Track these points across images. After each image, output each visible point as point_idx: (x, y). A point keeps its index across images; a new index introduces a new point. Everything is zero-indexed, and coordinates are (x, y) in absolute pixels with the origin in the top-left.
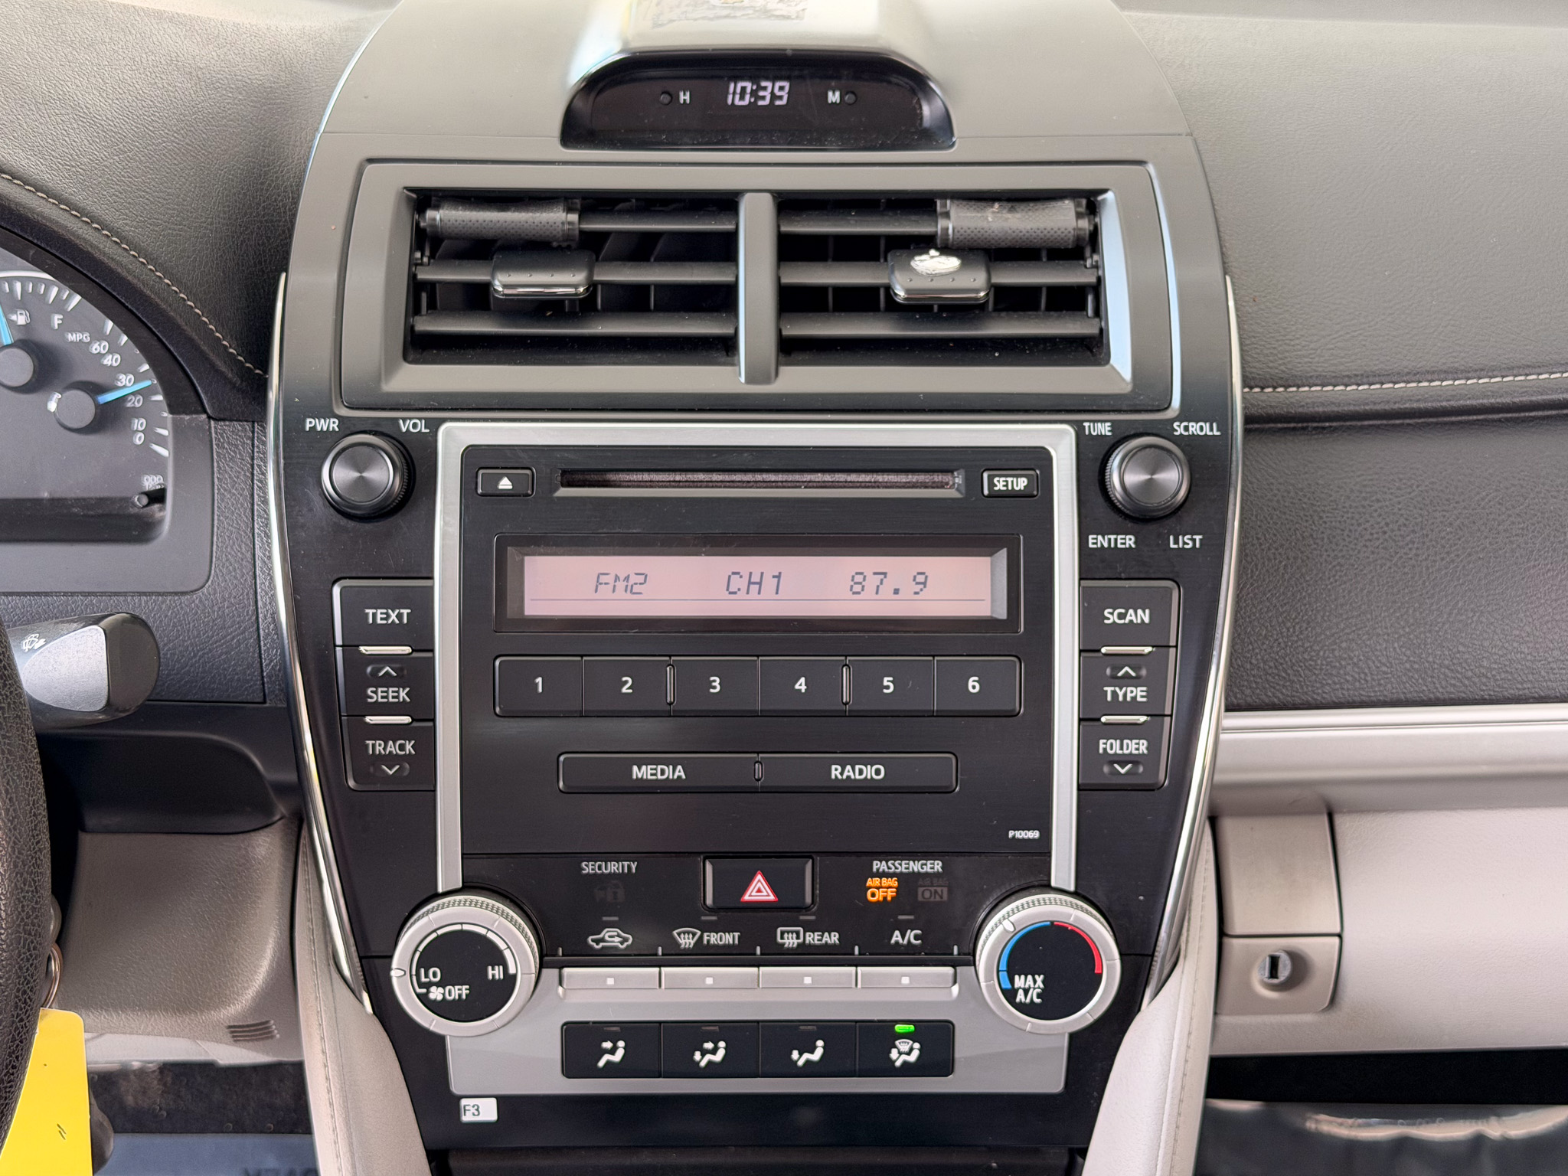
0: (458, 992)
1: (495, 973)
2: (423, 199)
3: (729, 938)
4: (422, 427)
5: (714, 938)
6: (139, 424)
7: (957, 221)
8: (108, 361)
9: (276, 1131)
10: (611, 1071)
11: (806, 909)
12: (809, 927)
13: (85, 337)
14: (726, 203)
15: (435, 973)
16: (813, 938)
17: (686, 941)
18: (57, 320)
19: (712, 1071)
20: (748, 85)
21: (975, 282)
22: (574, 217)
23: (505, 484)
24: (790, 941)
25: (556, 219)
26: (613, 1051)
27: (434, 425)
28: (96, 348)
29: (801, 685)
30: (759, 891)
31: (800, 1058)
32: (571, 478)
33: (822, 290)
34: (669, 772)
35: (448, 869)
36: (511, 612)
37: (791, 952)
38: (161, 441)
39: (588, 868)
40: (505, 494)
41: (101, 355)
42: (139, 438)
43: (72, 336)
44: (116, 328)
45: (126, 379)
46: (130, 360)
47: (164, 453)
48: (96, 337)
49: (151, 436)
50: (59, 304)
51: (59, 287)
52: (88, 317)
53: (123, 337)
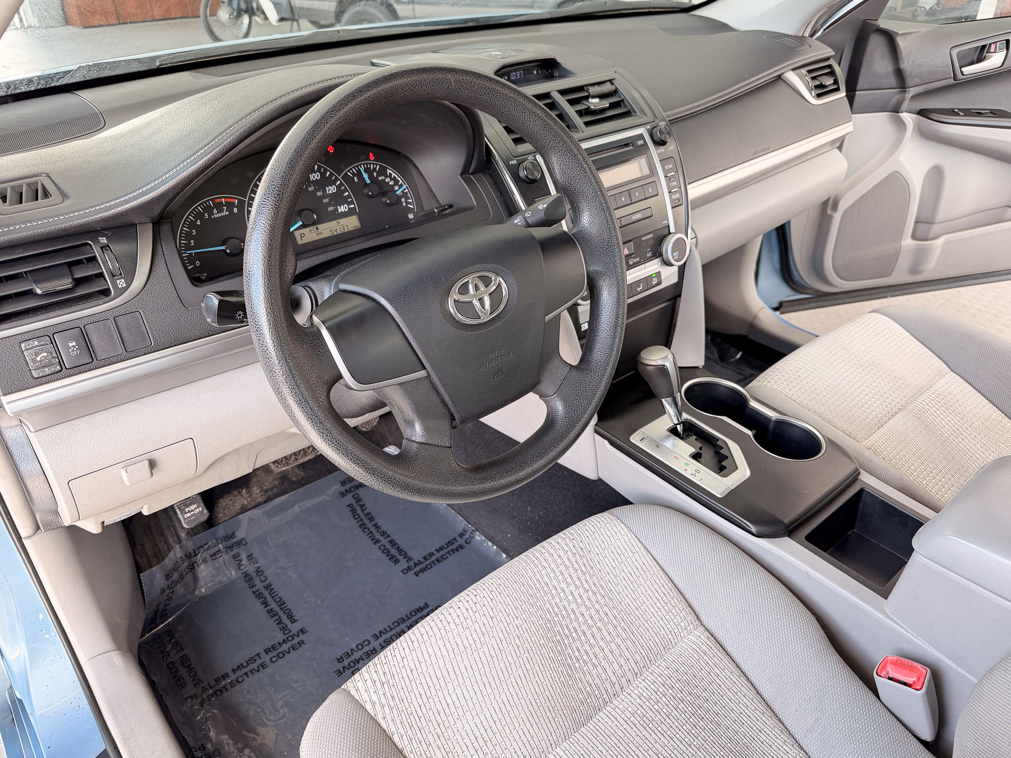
4: (533, 158)
6: (403, 200)
8: (391, 183)
11: (633, 254)
12: (634, 258)
13: (383, 178)
14: (550, 95)
16: (635, 260)
18: (375, 174)
20: (514, 73)
24: (631, 262)
27: (535, 157)
28: (387, 180)
29: (622, 199)
30: (626, 252)
31: (639, 289)
33: (582, 110)
37: (632, 266)
38: (410, 203)
41: (389, 182)
42: (404, 204)
43: (380, 178)
44: (391, 172)
45: (396, 188)
46: (396, 182)
47: (412, 207)
48: (386, 176)
49: (407, 203)
50: (374, 169)
51: (373, 164)
52: (383, 171)
53: (393, 174)
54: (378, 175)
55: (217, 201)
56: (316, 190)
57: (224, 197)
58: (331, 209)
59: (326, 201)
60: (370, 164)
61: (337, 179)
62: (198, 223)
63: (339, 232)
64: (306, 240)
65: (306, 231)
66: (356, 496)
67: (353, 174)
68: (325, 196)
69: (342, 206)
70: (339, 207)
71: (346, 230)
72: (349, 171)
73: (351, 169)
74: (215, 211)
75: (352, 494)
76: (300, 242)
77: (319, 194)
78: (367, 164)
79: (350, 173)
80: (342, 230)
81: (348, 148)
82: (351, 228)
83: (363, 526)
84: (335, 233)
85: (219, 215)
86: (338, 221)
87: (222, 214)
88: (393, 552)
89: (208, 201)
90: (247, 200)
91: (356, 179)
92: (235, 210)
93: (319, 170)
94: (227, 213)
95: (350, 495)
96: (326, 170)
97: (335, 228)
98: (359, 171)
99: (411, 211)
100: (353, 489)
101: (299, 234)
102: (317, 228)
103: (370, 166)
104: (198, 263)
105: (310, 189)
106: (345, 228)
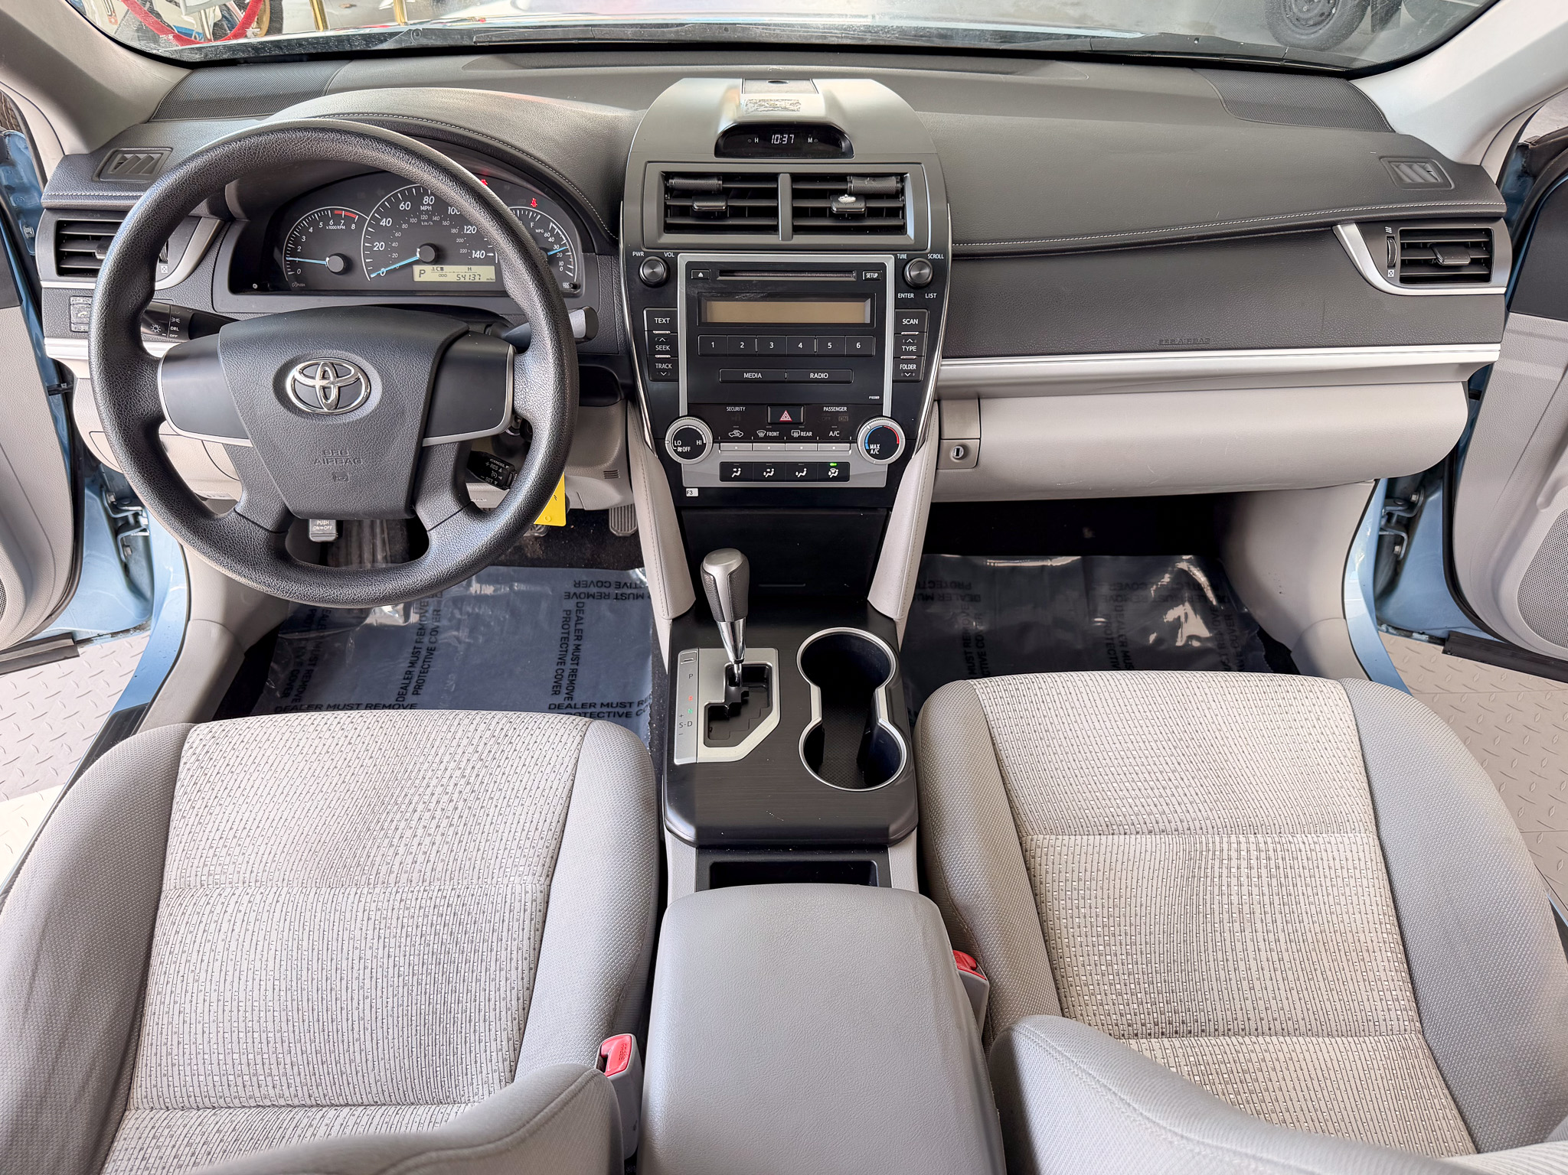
0: (687, 449)
1: (699, 443)
2: (667, 176)
3: (775, 434)
4: (672, 255)
5: (770, 434)
6: (561, 263)
7: (855, 184)
8: (550, 240)
9: (585, 567)
10: (736, 479)
11: (801, 424)
12: (802, 430)
13: (542, 231)
14: (773, 177)
15: (679, 442)
16: (803, 434)
17: (761, 435)
18: (532, 225)
19: (769, 479)
20: (780, 135)
21: (861, 206)
22: (721, 182)
23: (701, 275)
24: (796, 435)
25: (714, 183)
26: (737, 472)
27: (676, 254)
28: (546, 235)
29: (800, 345)
30: (786, 417)
31: (798, 475)
32: (723, 273)
33: (807, 208)
34: (756, 375)
35: (683, 409)
36: (703, 320)
37: (796, 438)
38: (570, 270)
39: (729, 409)
40: (700, 278)
41: (548, 238)
42: (561, 269)
43: (538, 231)
44: (555, 227)
45: (556, 247)
46: (558, 240)
47: (572, 275)
48: (547, 231)
49: (566, 268)
50: (533, 218)
51: (534, 212)
52: (544, 223)
54: (535, 227)
55: (336, 212)
56: (451, 226)
57: (345, 210)
58: (464, 251)
59: (460, 240)
60: (529, 211)
62: (311, 230)
63: (467, 280)
64: (425, 278)
65: (428, 268)
66: (580, 605)
68: (460, 235)
69: (479, 252)
70: (474, 252)
71: (477, 280)
74: (332, 222)
75: (579, 600)
76: (417, 278)
77: (454, 231)
78: (525, 210)
80: (472, 278)
82: (483, 279)
83: (565, 640)
84: (462, 280)
85: (335, 227)
86: (468, 267)
87: (338, 227)
88: (565, 682)
89: (327, 210)
90: (369, 219)
92: (353, 226)
94: (343, 228)
95: (574, 601)
97: (463, 274)
100: (582, 596)
101: (417, 269)
102: (442, 269)
103: (529, 214)
104: (299, 271)
105: (445, 223)
106: (477, 277)
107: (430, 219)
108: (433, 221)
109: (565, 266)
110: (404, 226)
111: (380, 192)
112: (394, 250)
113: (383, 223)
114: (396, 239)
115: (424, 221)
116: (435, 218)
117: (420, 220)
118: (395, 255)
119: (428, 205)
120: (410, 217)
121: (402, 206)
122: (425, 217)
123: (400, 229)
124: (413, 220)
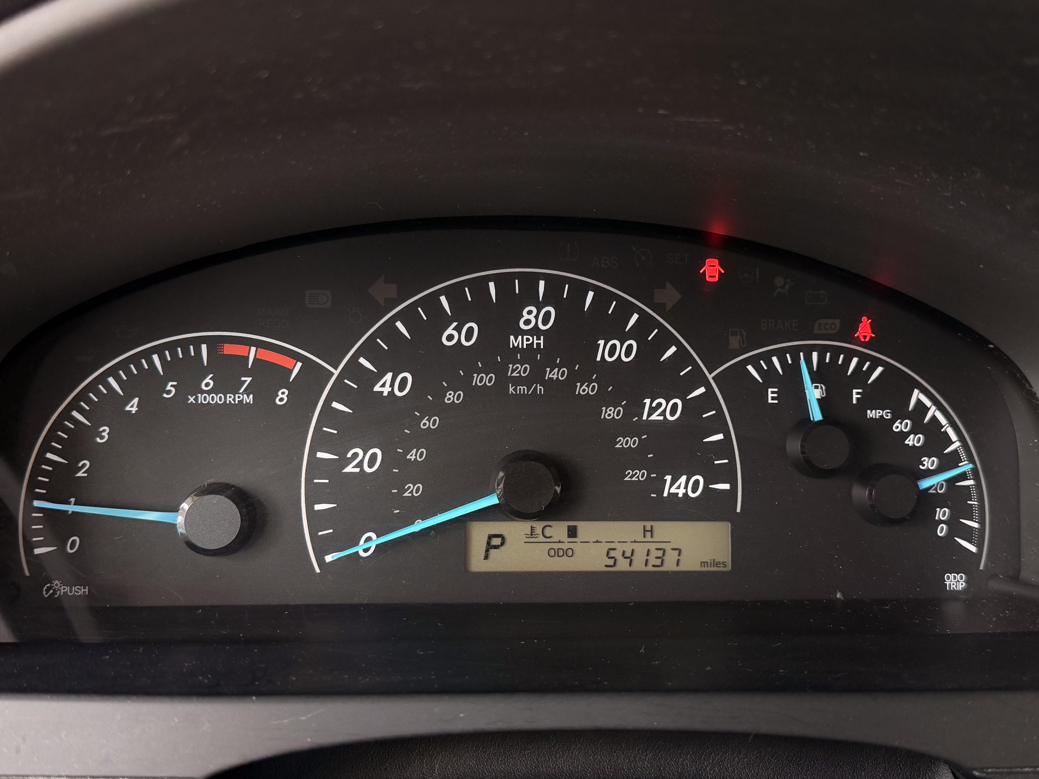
6: (943, 514)
8: (911, 441)
13: (887, 414)
18: (856, 395)
28: (898, 427)
38: (968, 534)
41: (904, 435)
42: (942, 531)
43: (871, 414)
44: (928, 403)
45: (929, 463)
46: (936, 441)
47: (973, 549)
48: (900, 413)
49: (957, 529)
50: (860, 377)
51: (863, 358)
52: (892, 392)
53: (933, 411)
54: (867, 402)
55: (229, 349)
56: (602, 399)
57: (258, 344)
58: (636, 475)
59: (626, 442)
61: (698, 379)
62: (133, 407)
63: (638, 567)
64: (502, 562)
65: (516, 530)
67: (769, 376)
68: (631, 425)
69: (683, 479)
70: (668, 478)
71: (670, 565)
72: (754, 361)
73: (767, 357)
74: (208, 382)
76: (478, 563)
77: (610, 413)
78: (836, 351)
79: (758, 369)
80: (653, 561)
81: (779, 281)
82: (690, 563)
84: (623, 565)
85: (217, 399)
86: (648, 524)
87: (230, 398)
89: (197, 341)
90: (336, 373)
91: (771, 394)
92: (282, 396)
93: (639, 332)
94: (248, 399)
96: (666, 340)
97: (628, 549)
98: (793, 371)
99: (964, 563)
101: (479, 533)
102: (572, 532)
103: (847, 362)
104: (74, 543)
105: (583, 389)
106: (671, 557)
107: (537, 376)
108: (550, 384)
109: (953, 523)
110: (451, 397)
111: (380, 290)
112: (413, 472)
113: (384, 386)
114: (420, 438)
115: (518, 381)
116: (554, 374)
117: (503, 380)
118: (413, 490)
119: (535, 331)
120: (472, 370)
121: (451, 336)
122: (520, 370)
123: (439, 408)
124: (483, 380)
